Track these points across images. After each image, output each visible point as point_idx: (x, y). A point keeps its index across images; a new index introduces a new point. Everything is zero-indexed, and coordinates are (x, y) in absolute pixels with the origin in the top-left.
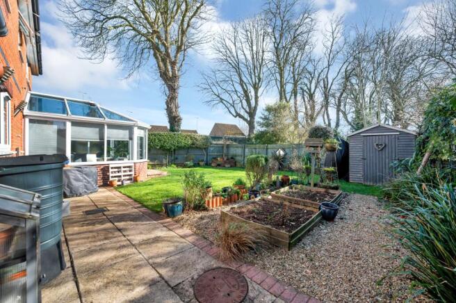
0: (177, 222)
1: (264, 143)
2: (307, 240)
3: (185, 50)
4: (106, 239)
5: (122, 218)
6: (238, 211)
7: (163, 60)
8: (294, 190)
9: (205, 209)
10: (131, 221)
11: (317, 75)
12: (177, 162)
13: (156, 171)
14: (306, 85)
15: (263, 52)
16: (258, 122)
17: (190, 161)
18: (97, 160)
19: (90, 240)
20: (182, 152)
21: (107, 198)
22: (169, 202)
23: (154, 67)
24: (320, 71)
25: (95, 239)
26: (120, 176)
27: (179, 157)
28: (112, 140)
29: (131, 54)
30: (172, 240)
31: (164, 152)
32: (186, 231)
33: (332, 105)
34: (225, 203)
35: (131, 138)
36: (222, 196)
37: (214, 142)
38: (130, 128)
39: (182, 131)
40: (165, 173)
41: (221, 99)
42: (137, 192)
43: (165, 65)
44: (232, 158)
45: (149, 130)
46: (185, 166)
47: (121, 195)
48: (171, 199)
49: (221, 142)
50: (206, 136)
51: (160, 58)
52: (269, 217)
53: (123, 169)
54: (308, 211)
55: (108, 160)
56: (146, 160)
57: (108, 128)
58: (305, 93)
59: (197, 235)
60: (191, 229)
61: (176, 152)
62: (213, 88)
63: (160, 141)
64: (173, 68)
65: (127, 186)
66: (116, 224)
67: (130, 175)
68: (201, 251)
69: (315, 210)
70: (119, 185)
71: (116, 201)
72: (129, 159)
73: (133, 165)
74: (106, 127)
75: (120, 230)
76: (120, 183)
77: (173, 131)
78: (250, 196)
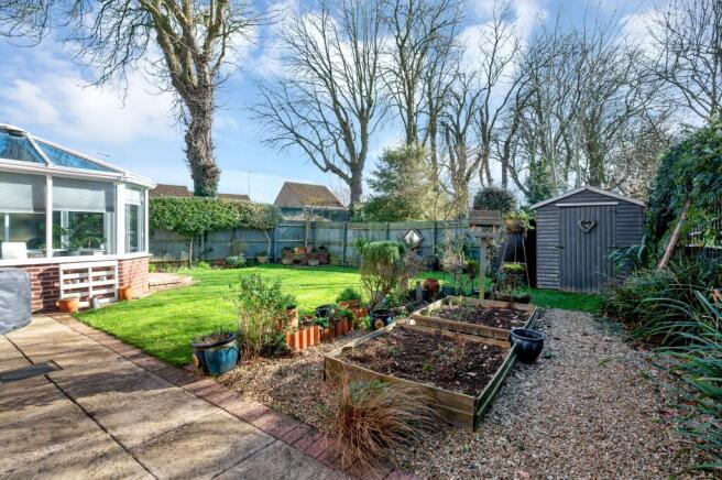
0: (228, 384)
1: (382, 220)
2: (501, 406)
3: (225, 35)
4: (55, 440)
5: (95, 384)
6: (359, 354)
7: (178, 51)
8: (451, 306)
9: (286, 354)
10: (118, 390)
11: (468, 102)
12: (210, 257)
13: (167, 277)
14: (451, 118)
15: (376, 53)
16: (369, 181)
17: (238, 254)
18: (29, 256)
19: (12, 447)
20: (221, 237)
21: (55, 338)
22: (208, 343)
23: (159, 64)
24: (474, 95)
25: (25, 445)
26: (86, 289)
27: (216, 248)
28: (65, 211)
29: (105, 35)
30: (222, 428)
31: (182, 238)
32: (251, 404)
33: (493, 155)
34: (325, 338)
35: (111, 208)
36: (318, 323)
37: (286, 218)
38: (108, 186)
39: (221, 195)
40: (188, 280)
41: (297, 135)
42: (129, 321)
43: (184, 61)
44: (322, 248)
45: (151, 192)
46: (227, 265)
47: (87, 330)
48: (212, 336)
49: (300, 217)
50: (270, 207)
51: (172, 48)
52: (426, 366)
53: (92, 274)
54: (489, 348)
55: (55, 255)
56: (145, 252)
57: (54, 185)
58: (450, 132)
59: (278, 412)
60: (261, 400)
61: (210, 237)
62: (282, 114)
63: (174, 214)
64: (200, 68)
65: (104, 310)
66: (79, 400)
67: (111, 286)
68: (292, 450)
69: (503, 344)
70: (81, 309)
71: (79, 344)
72: (105, 253)
73: (116, 263)
74: (50, 182)
75: (91, 415)
76: (86, 304)
77: (202, 195)
78: (373, 323)
